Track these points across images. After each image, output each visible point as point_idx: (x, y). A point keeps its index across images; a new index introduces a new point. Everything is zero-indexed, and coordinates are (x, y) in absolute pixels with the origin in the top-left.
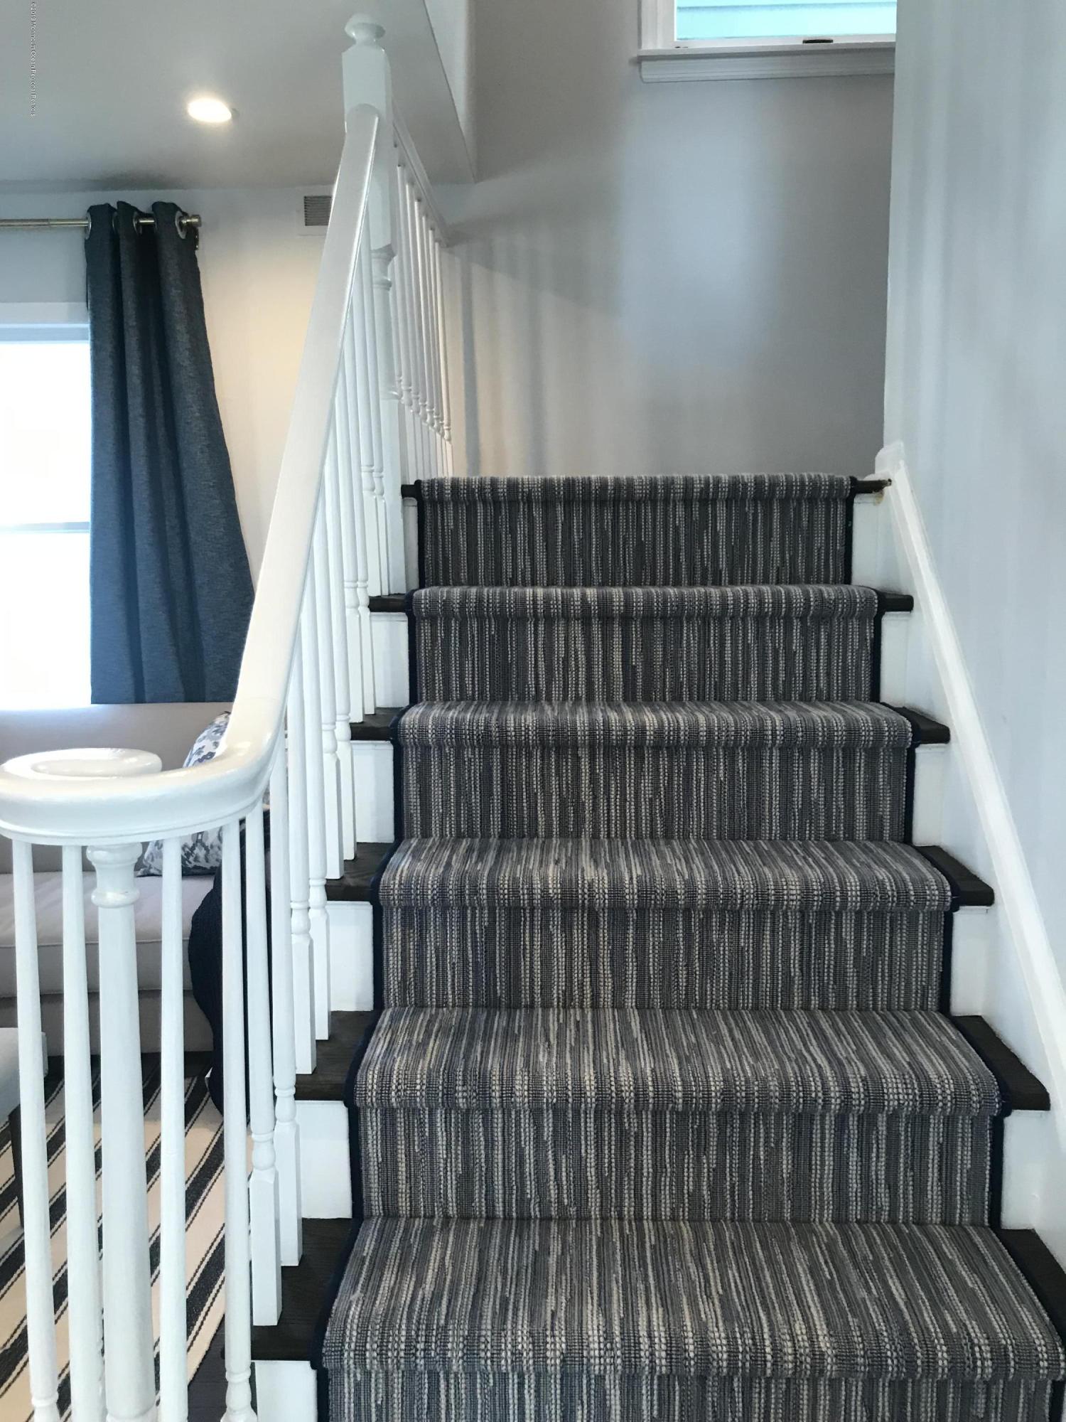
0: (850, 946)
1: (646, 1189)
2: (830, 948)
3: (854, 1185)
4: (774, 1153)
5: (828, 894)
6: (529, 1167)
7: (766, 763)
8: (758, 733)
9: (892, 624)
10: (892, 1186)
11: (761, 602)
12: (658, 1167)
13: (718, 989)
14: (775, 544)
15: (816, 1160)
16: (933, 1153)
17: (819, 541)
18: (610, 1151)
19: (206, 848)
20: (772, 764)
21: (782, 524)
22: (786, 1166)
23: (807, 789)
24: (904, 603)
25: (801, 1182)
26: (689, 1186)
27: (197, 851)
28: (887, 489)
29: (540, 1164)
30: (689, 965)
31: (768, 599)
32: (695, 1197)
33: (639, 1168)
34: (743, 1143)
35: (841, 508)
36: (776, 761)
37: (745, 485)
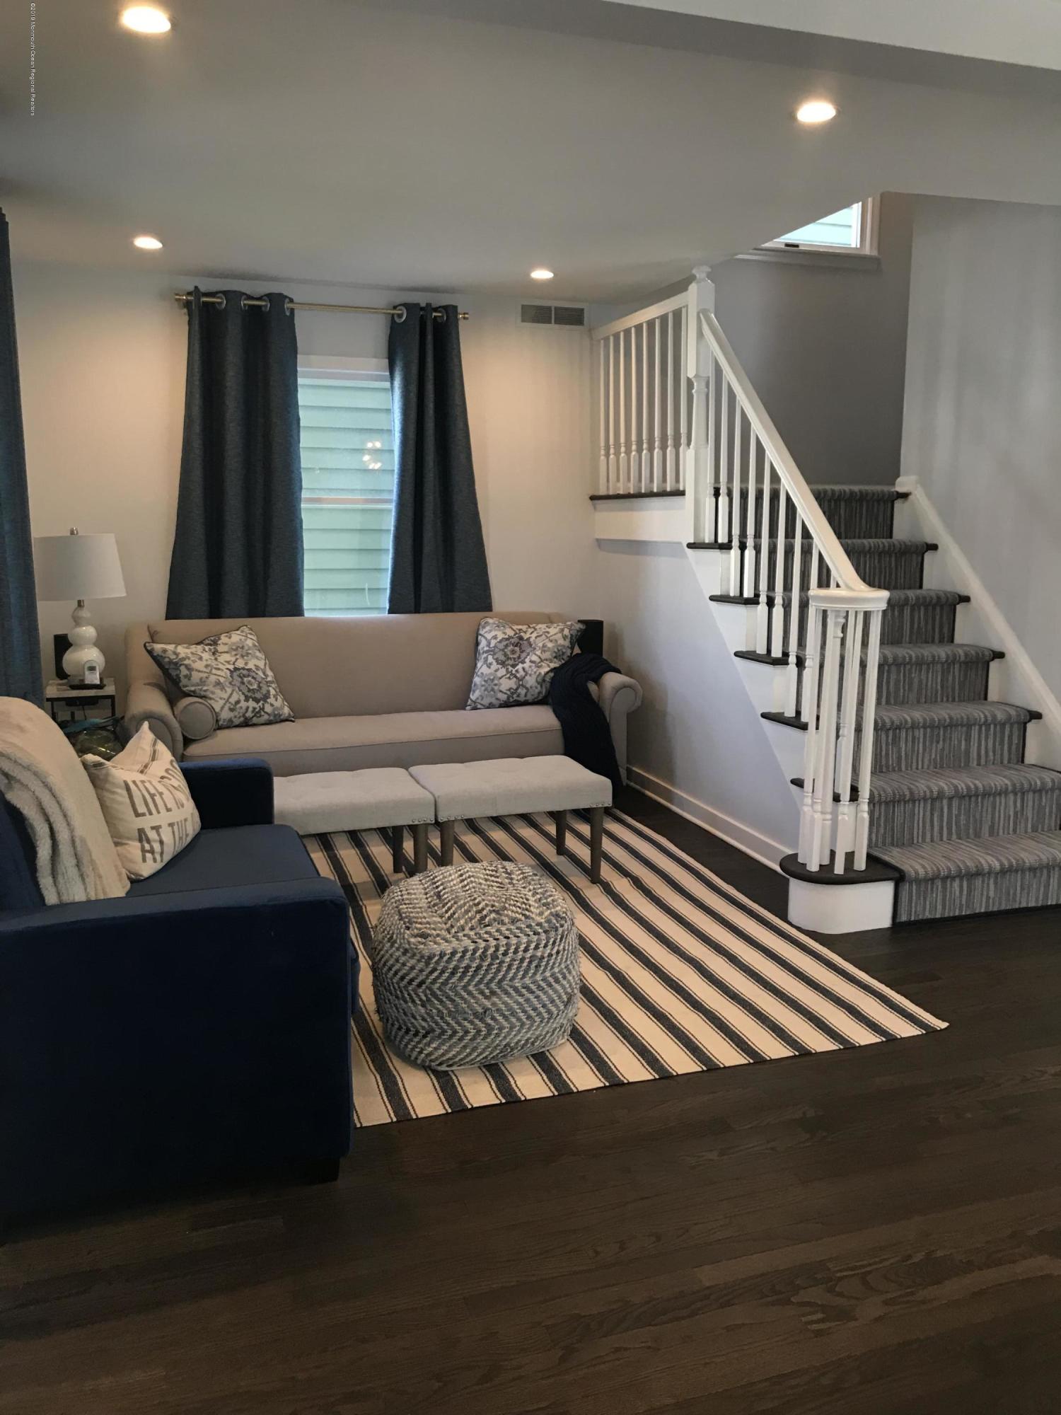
0: (957, 677)
1: (920, 756)
2: (950, 678)
3: (983, 752)
4: (960, 742)
5: (954, 655)
6: (884, 753)
7: (905, 612)
8: (907, 599)
9: (928, 557)
10: (994, 752)
11: (884, 546)
12: (924, 750)
13: (913, 696)
14: (864, 521)
15: (972, 744)
16: (1006, 739)
17: (881, 519)
18: (910, 744)
19: (527, 688)
20: (907, 611)
21: (867, 511)
22: (963, 747)
23: (919, 623)
24: (934, 547)
25: (967, 752)
26: (933, 756)
27: (519, 691)
28: (910, 497)
29: (887, 750)
30: (904, 687)
31: (887, 545)
32: (935, 759)
33: (918, 751)
34: (951, 738)
35: (890, 505)
36: (909, 611)
37: (856, 493)
